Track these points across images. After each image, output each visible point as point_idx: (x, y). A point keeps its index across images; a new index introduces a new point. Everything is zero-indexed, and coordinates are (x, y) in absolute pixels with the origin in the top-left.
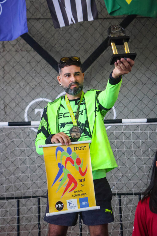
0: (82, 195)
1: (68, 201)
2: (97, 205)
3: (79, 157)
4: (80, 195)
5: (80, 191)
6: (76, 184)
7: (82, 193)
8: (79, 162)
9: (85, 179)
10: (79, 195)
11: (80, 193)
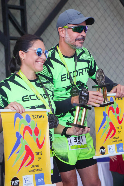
0: (38, 170)
1: (24, 177)
4: (37, 170)
11: (36, 168)
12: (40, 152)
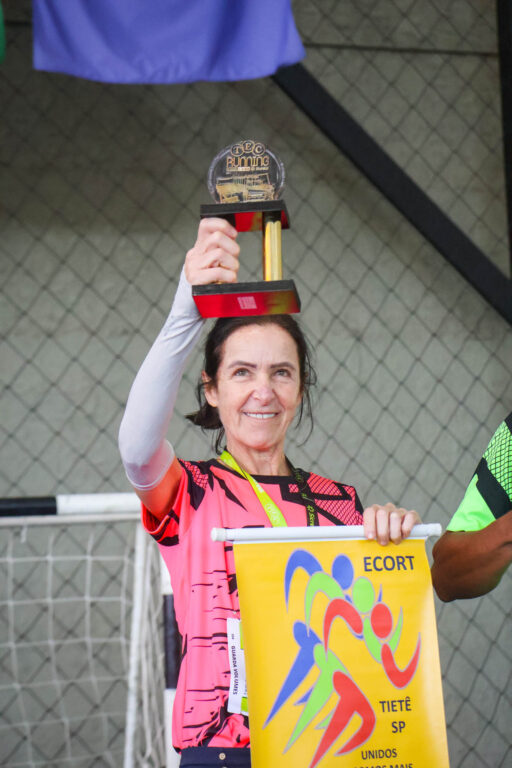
3: (385, 601)
5: (385, 754)
6: (369, 722)
9: (408, 700)
11: (386, 762)
12: (401, 702)
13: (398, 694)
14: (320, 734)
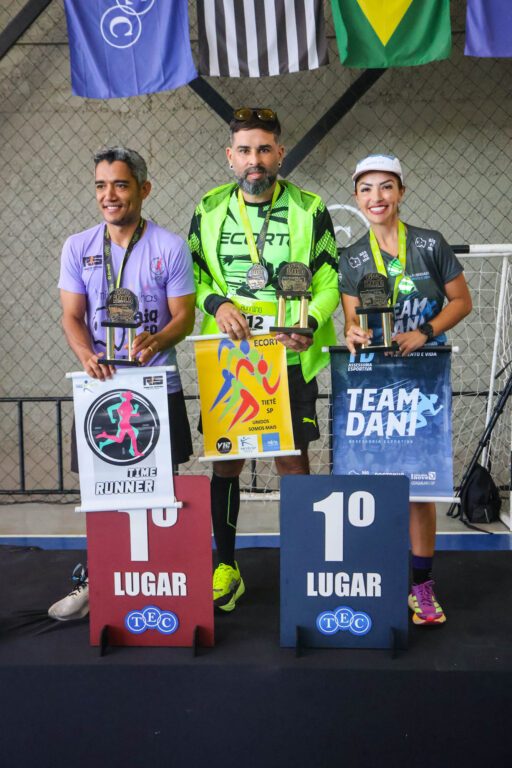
0: (267, 428)
1: (240, 438)
2: (296, 448)
3: (264, 359)
5: (264, 422)
6: (257, 409)
7: (267, 425)
8: (263, 367)
9: (274, 399)
10: (263, 428)
11: (264, 425)
13: (269, 397)
14: (234, 415)
